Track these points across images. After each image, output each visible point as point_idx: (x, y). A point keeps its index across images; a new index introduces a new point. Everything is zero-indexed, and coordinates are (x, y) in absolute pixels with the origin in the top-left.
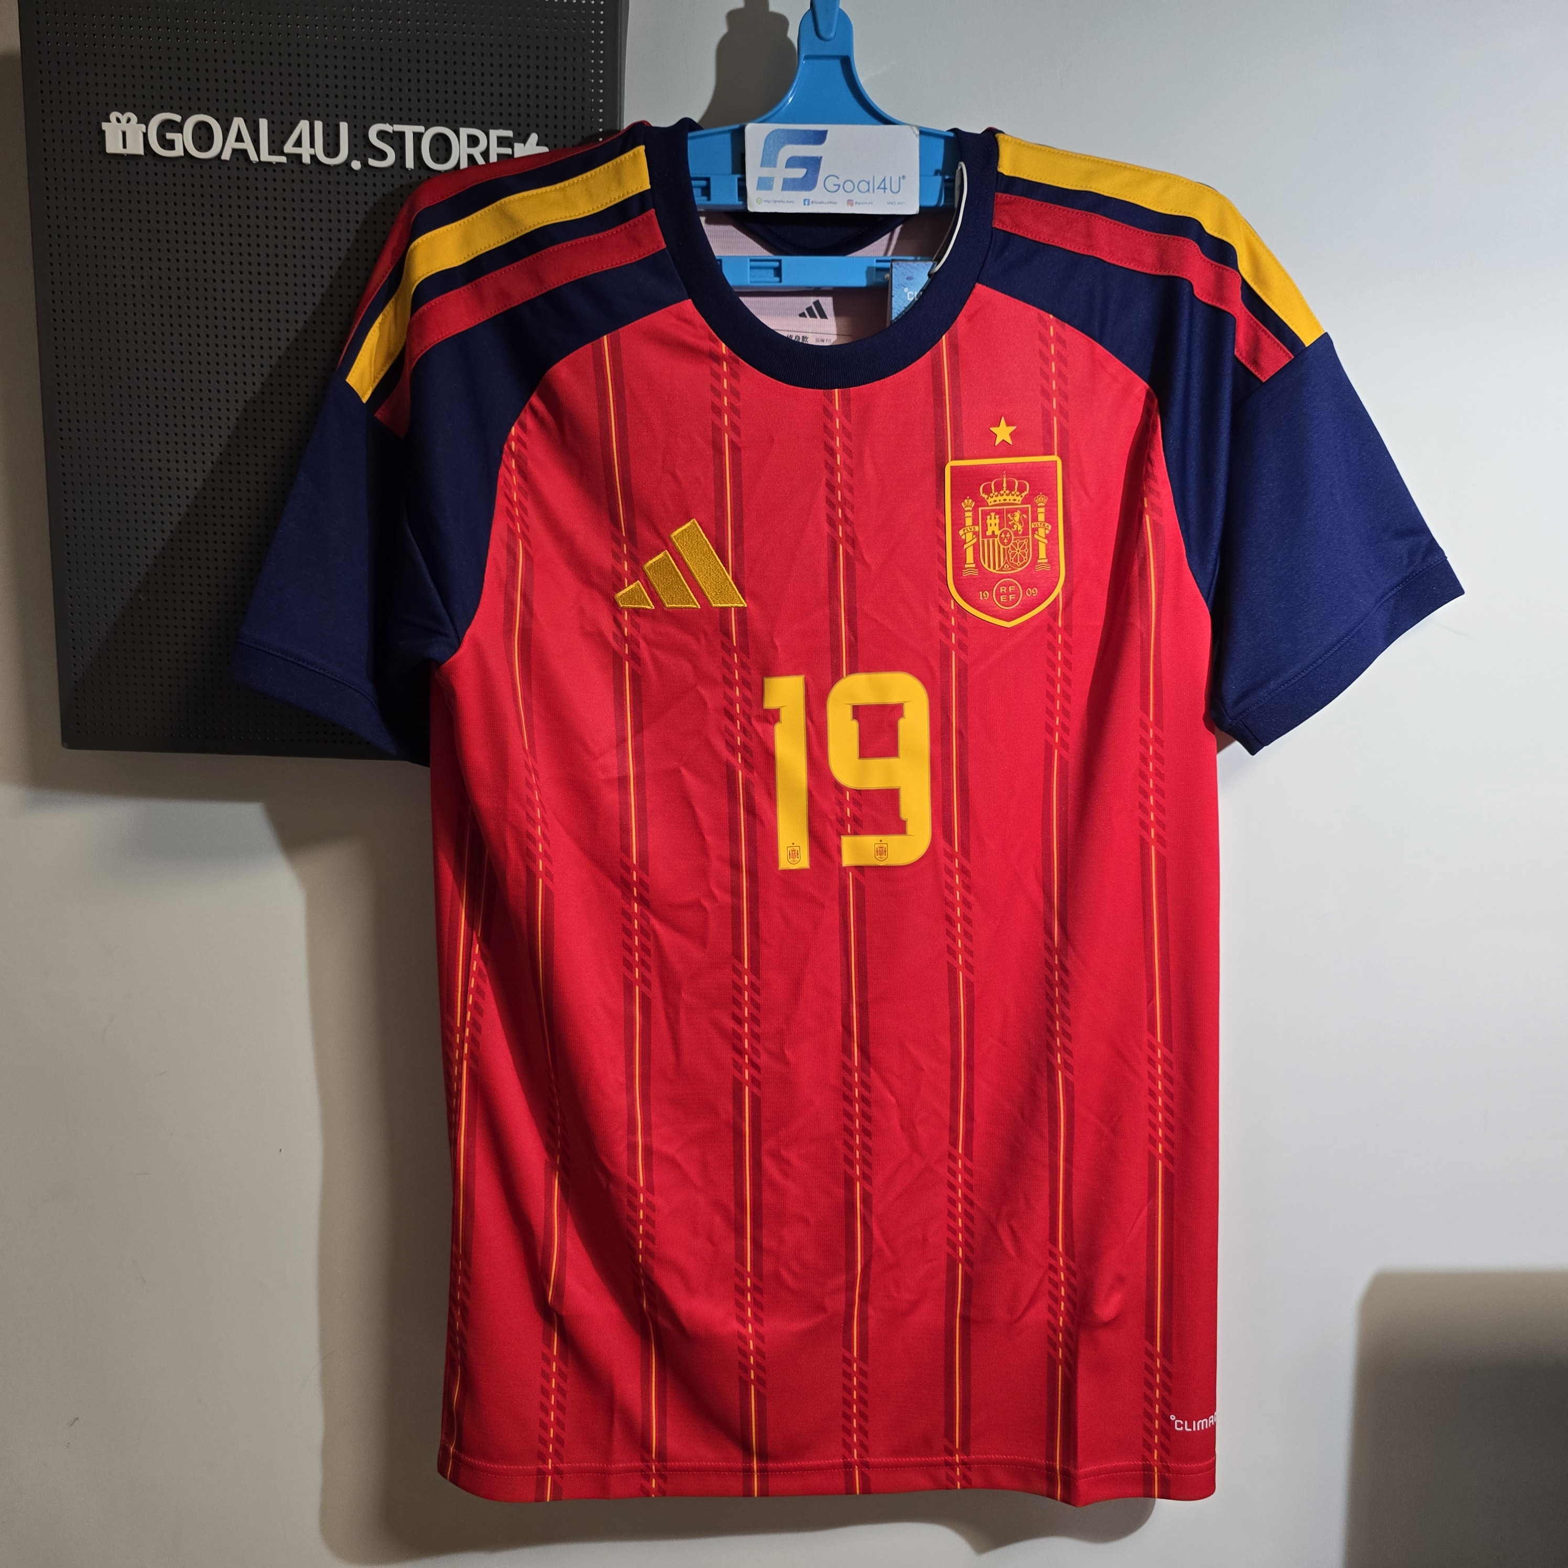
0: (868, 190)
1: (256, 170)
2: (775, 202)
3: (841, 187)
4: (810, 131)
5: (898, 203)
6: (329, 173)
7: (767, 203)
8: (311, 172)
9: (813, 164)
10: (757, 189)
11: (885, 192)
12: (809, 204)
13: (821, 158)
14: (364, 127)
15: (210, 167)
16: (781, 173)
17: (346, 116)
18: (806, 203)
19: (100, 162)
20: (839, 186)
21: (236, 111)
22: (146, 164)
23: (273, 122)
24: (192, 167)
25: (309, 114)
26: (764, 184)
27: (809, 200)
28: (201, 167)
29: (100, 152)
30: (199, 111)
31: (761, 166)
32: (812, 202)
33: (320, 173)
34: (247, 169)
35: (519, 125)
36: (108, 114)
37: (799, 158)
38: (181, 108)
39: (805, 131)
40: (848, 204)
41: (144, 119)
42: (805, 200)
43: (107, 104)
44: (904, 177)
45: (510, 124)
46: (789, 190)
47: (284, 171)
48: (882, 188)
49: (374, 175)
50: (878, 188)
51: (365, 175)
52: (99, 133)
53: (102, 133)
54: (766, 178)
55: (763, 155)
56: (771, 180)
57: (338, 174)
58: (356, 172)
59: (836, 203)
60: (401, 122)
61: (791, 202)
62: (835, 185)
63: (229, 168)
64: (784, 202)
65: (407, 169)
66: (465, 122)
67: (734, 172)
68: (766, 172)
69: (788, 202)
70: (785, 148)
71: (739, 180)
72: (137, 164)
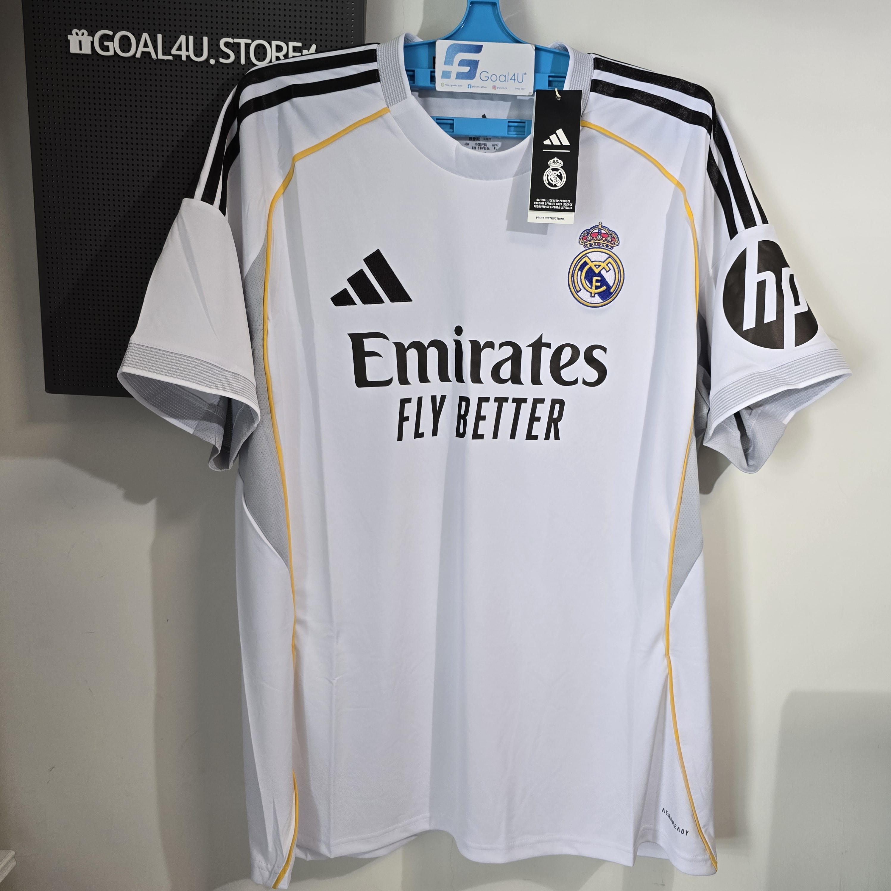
0: (505, 81)
1: (155, 64)
2: (452, 85)
3: (490, 78)
4: (473, 45)
5: (522, 89)
6: (197, 66)
7: (447, 86)
8: (187, 66)
9: (474, 64)
10: (442, 78)
11: (514, 82)
12: (471, 88)
13: (479, 60)
14: (217, 39)
15: (129, 62)
16: (455, 69)
17: (207, 33)
18: (469, 87)
19: (67, 58)
20: (488, 77)
21: (144, 29)
22: (93, 60)
23: (165, 36)
24: (119, 61)
25: (186, 32)
26: (446, 75)
27: (471, 85)
28: (124, 62)
29: (66, 52)
30: (123, 29)
31: (445, 64)
32: (473, 86)
33: (192, 66)
34: (150, 63)
35: (305, 39)
36: (71, 31)
37: (466, 60)
38: (112, 27)
39: (470, 45)
40: (493, 88)
41: (92, 34)
42: (469, 85)
43: (70, 25)
44: (525, 73)
45: (300, 39)
46: (460, 79)
47: (171, 65)
48: (513, 80)
49: (223, 68)
50: (511, 79)
51: (218, 67)
52: (66, 41)
53: (68, 41)
54: (448, 71)
55: (446, 58)
56: (450, 72)
57: (202, 67)
58: (212, 66)
59: (486, 87)
60: (238, 37)
61: (460, 86)
62: (486, 77)
63: (140, 63)
64: (457, 86)
65: (242, 64)
66: (274, 37)
67: (429, 68)
68: (447, 68)
69: (459, 86)
70: (458, 54)
71: (431, 72)
72: (88, 59)
